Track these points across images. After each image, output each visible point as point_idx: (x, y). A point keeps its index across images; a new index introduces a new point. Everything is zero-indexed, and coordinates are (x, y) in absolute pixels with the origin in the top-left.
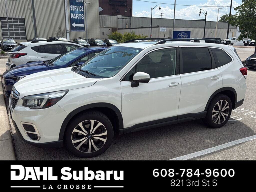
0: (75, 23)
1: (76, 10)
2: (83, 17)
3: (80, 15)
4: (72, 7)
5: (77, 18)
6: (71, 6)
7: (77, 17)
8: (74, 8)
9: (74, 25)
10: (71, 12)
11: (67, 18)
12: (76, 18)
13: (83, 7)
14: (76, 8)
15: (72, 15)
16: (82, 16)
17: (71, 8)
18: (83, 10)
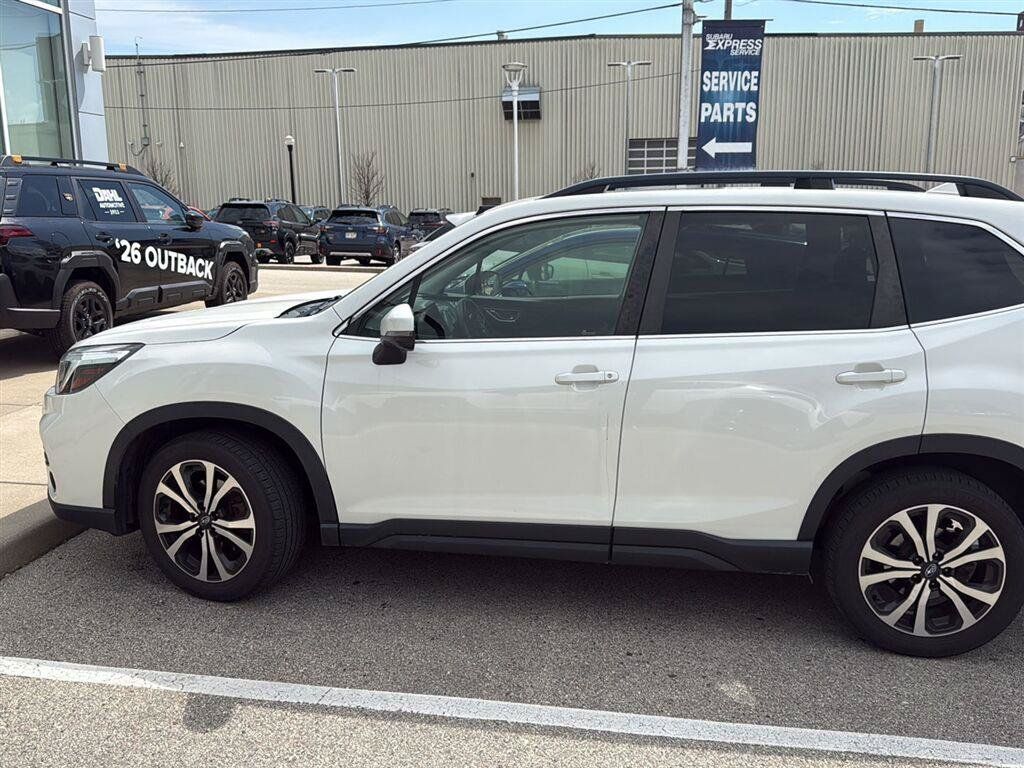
0: (714, 140)
1: (726, 89)
2: (754, 114)
3: (740, 106)
4: (711, 79)
5: (725, 120)
6: (707, 73)
7: (728, 118)
8: (721, 81)
9: (713, 148)
10: (707, 97)
11: (686, 123)
12: (720, 120)
13: (755, 73)
14: (728, 81)
15: (707, 110)
16: (749, 111)
17: (706, 80)
18: (758, 84)
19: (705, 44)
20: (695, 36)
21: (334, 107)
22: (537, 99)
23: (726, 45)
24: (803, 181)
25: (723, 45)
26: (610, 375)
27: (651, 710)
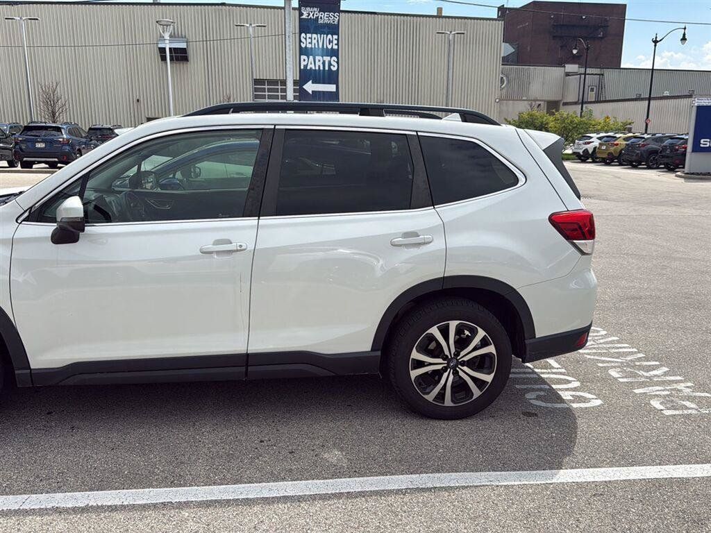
0: (311, 81)
1: (316, 47)
2: (335, 64)
3: (327, 59)
4: (306, 39)
5: (317, 68)
6: (303, 35)
7: (319, 66)
8: (313, 40)
9: (310, 87)
10: (303, 51)
11: (290, 68)
12: (314, 68)
13: (335, 37)
14: (318, 41)
15: (304, 60)
16: (333, 63)
17: (303, 40)
18: (338, 44)
19: (301, 14)
20: (294, 9)
21: (23, 47)
22: (185, 47)
23: (315, 15)
24: (364, 110)
25: (313, 15)
26: (241, 246)
27: (276, 478)
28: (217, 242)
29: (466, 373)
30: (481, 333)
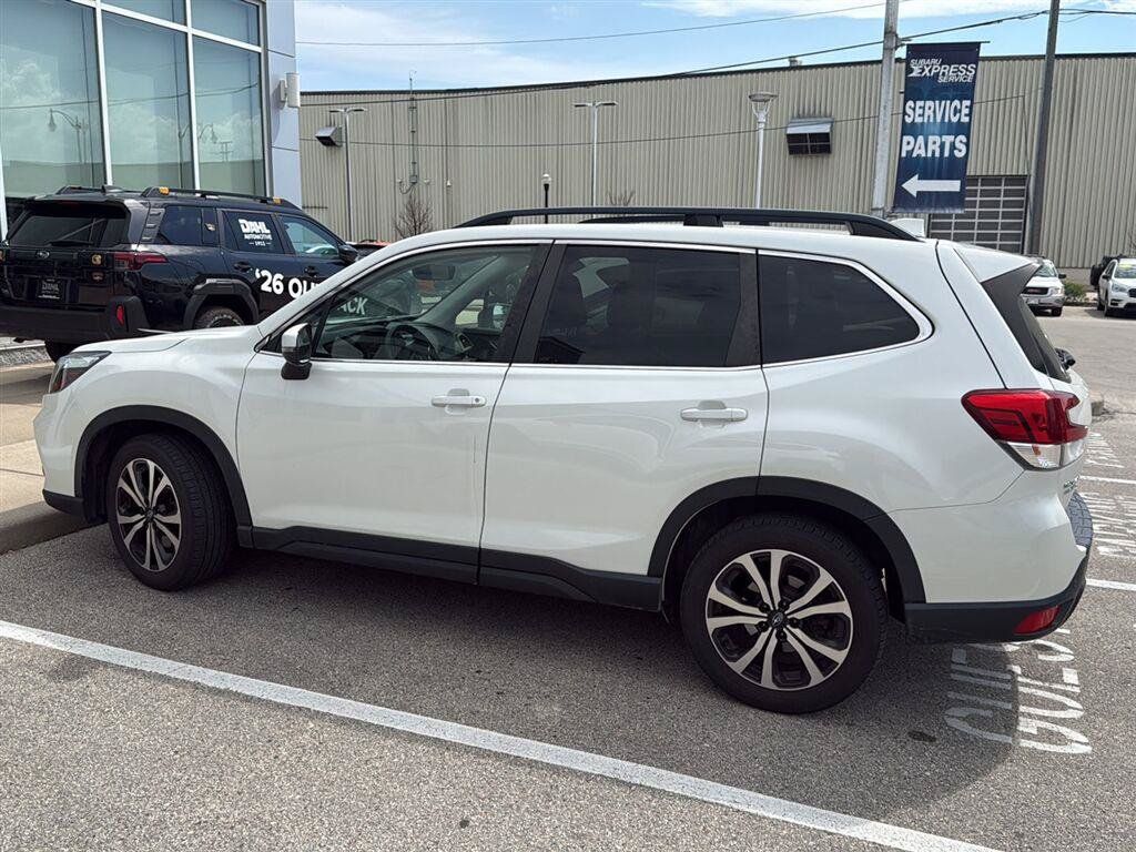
0: (916, 177)
1: (931, 120)
2: (964, 149)
3: (948, 139)
4: (914, 109)
5: (930, 155)
6: (910, 103)
7: (934, 152)
8: (926, 111)
9: (914, 186)
10: (909, 129)
11: (882, 157)
12: (924, 155)
13: (968, 103)
14: (934, 112)
15: (908, 143)
16: (958, 145)
17: (909, 111)
18: (970, 115)
19: (909, 70)
20: (898, 60)
22: (828, 131)
23: (933, 71)
25: (930, 71)
28: (454, 392)
29: (798, 639)
30: (825, 579)
